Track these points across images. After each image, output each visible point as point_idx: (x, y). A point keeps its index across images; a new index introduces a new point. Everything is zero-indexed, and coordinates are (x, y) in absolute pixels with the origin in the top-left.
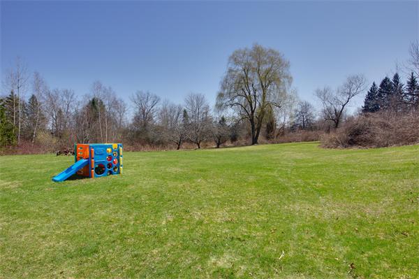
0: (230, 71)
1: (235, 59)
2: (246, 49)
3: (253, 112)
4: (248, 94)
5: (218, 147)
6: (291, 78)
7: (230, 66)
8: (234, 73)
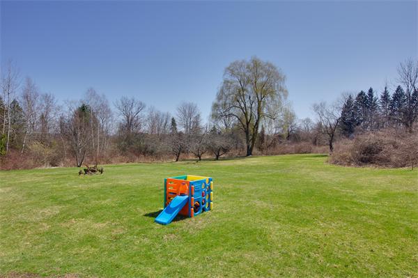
0: (226, 82)
1: (231, 70)
2: (243, 61)
3: (248, 123)
4: (243, 106)
5: (217, 159)
6: (286, 91)
7: (225, 77)
8: (229, 84)
